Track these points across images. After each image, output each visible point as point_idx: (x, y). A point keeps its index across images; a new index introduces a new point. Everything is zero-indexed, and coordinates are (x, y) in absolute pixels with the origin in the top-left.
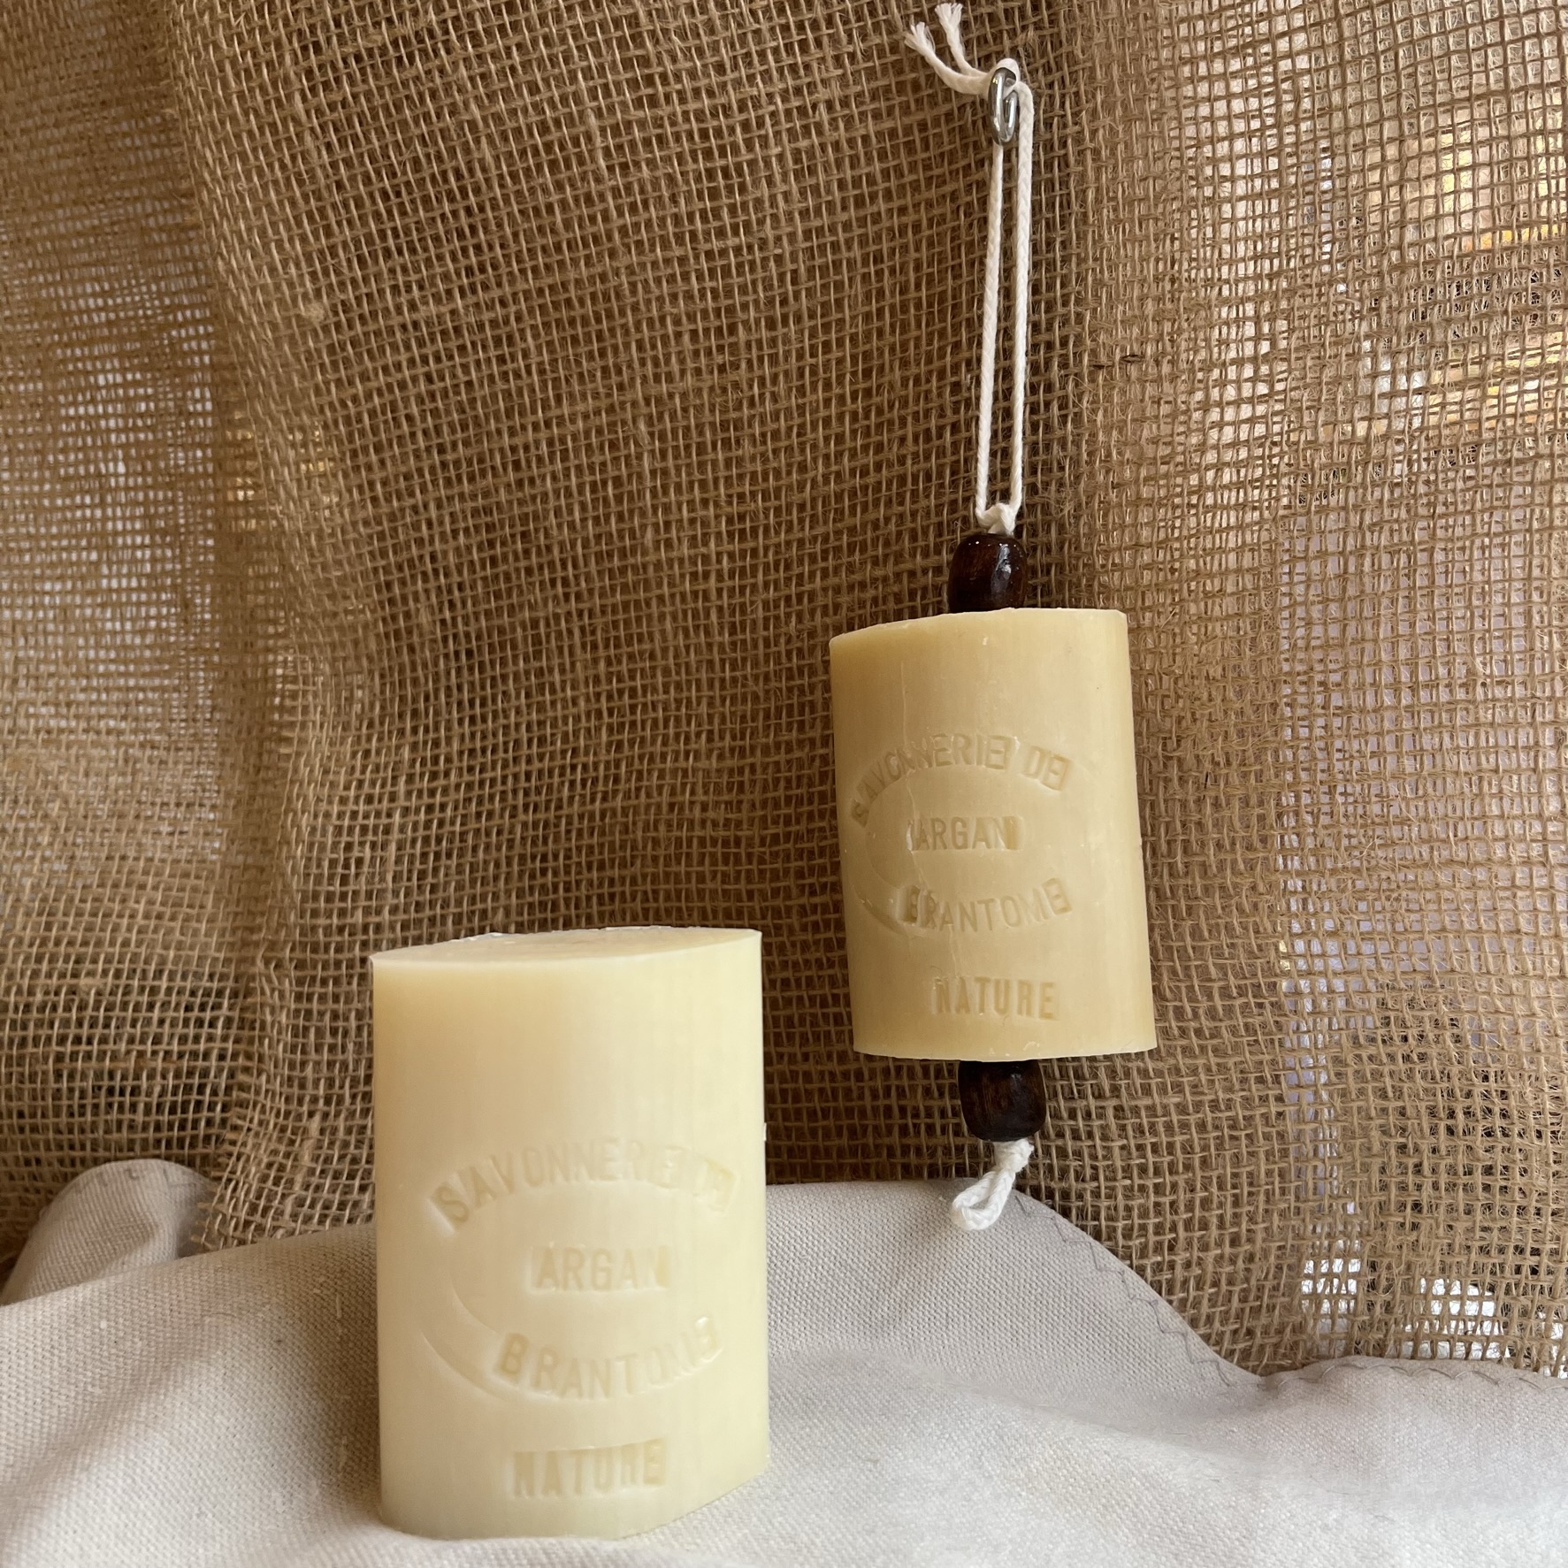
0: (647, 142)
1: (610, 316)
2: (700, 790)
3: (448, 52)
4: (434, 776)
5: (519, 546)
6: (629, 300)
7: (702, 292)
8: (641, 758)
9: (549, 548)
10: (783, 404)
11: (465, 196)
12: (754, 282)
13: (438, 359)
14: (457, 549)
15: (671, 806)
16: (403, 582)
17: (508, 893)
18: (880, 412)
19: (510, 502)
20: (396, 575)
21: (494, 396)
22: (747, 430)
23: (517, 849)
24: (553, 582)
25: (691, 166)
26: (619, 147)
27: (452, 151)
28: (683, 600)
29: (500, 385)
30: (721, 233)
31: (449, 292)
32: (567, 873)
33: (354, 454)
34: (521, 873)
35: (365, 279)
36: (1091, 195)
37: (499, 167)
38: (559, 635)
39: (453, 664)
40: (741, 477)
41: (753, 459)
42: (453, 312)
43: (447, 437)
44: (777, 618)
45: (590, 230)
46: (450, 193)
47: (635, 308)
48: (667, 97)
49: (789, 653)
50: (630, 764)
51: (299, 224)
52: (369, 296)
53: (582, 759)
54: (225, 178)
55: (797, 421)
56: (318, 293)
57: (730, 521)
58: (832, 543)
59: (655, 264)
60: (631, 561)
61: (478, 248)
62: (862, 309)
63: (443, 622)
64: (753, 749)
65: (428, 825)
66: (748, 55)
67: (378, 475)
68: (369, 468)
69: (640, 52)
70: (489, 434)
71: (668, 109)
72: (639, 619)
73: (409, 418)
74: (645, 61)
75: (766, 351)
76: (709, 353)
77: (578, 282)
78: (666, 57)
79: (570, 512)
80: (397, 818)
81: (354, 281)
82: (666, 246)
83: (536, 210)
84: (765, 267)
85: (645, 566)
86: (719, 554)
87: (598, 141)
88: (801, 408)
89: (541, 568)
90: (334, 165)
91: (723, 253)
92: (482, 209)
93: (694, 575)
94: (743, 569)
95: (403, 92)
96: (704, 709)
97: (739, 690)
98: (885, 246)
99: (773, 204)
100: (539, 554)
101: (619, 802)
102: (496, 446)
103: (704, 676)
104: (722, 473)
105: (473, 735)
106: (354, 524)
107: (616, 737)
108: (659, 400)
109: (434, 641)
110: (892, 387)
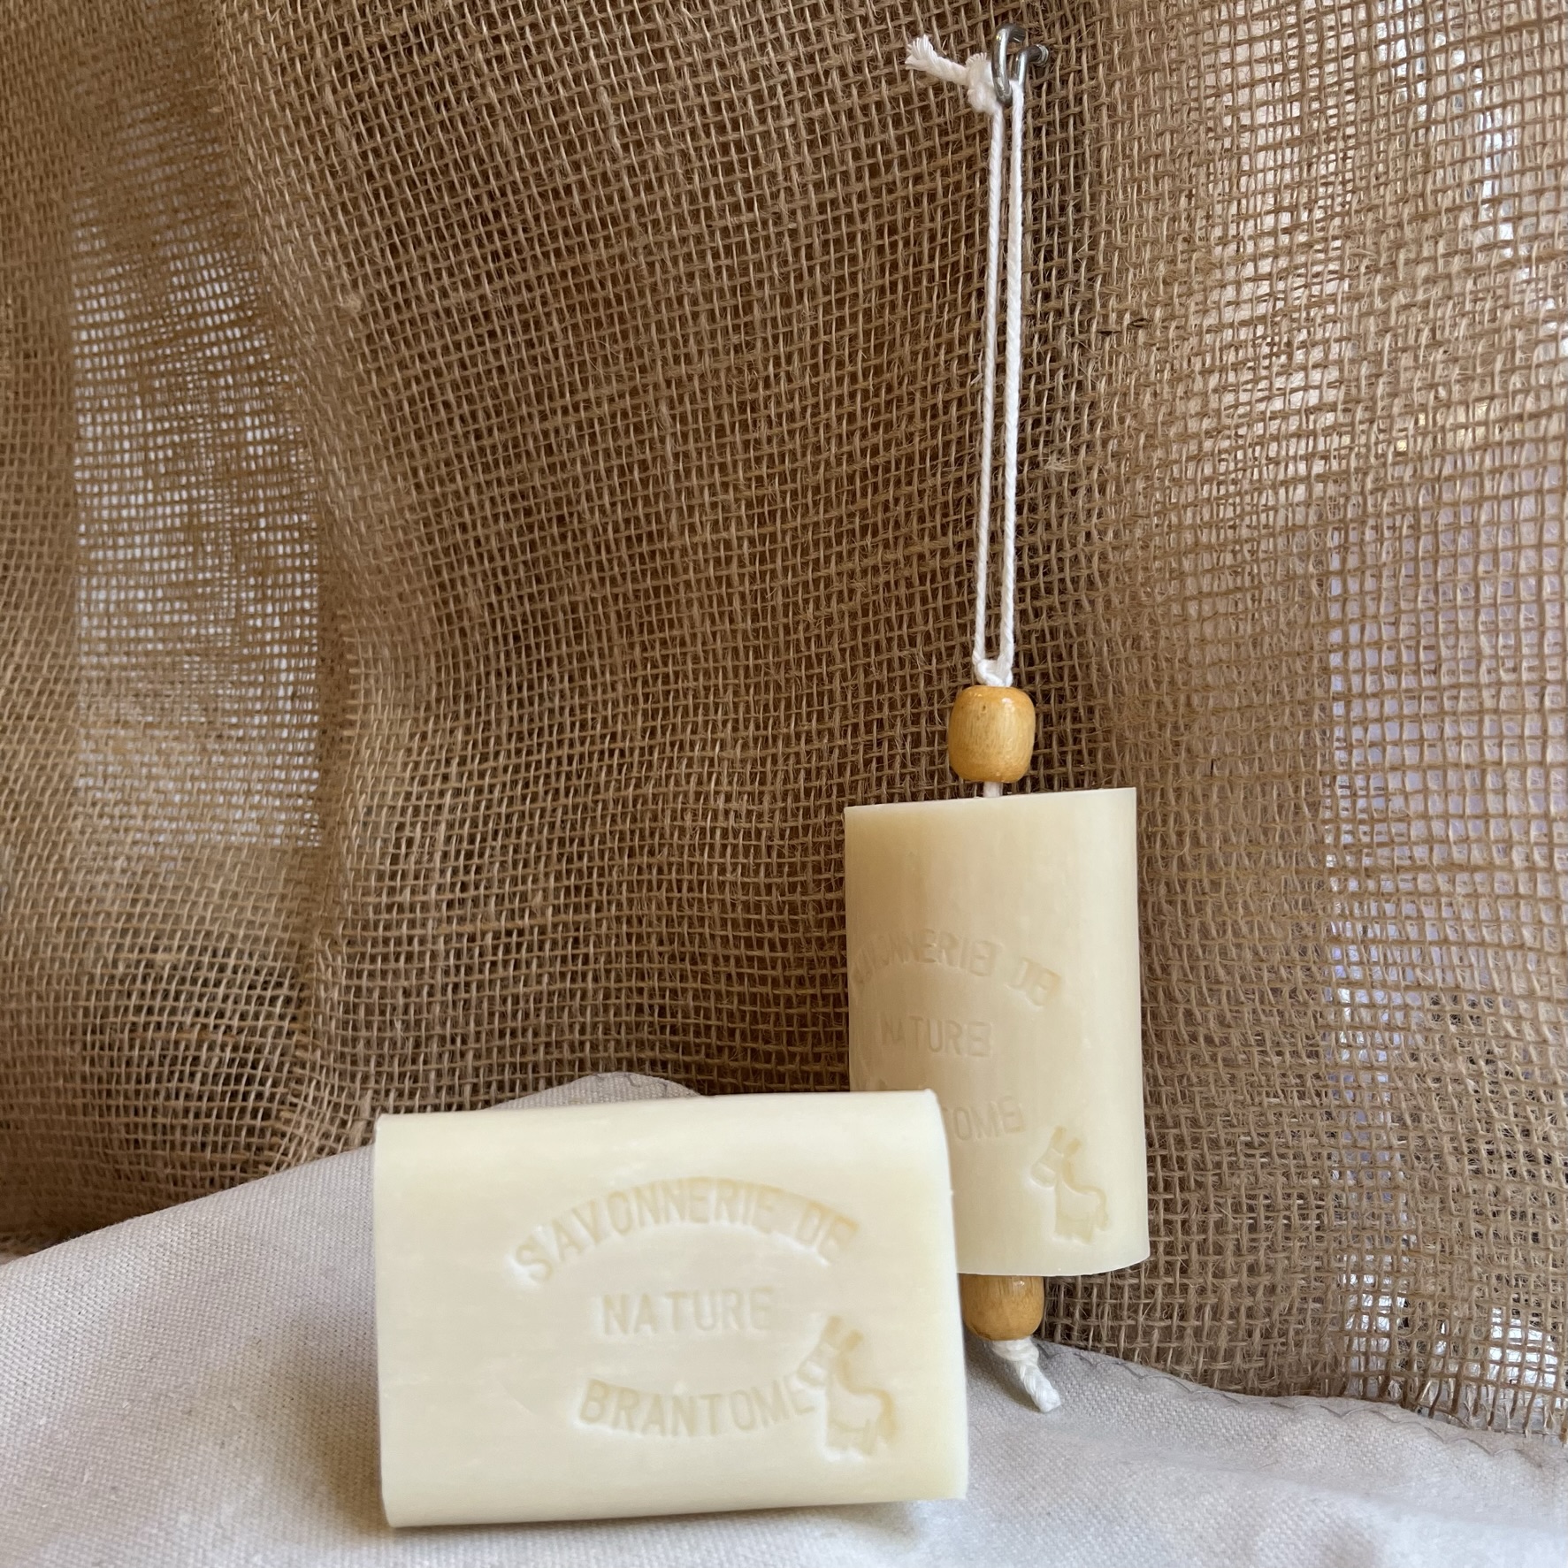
0: (660, 120)
1: (630, 298)
2: (725, 780)
3: (465, 36)
4: (484, 758)
5: (555, 530)
6: (648, 281)
7: (718, 270)
8: (672, 744)
9: (583, 532)
10: (796, 384)
11: (487, 180)
12: (769, 258)
13: (470, 346)
14: (498, 534)
15: (698, 795)
16: (451, 567)
17: (547, 875)
18: (889, 389)
19: (544, 487)
20: (443, 560)
21: (524, 381)
22: (763, 412)
23: (558, 833)
24: (588, 565)
25: (704, 141)
26: (633, 126)
27: (471, 136)
28: (708, 586)
29: (529, 370)
30: (736, 209)
31: (477, 278)
32: (602, 857)
33: (397, 442)
34: (560, 856)
35: (399, 269)
36: (1105, 153)
37: (517, 150)
38: (597, 621)
39: (502, 648)
40: (758, 460)
41: (769, 440)
42: (482, 298)
43: (482, 423)
44: (796, 604)
45: (607, 210)
46: (472, 177)
47: (654, 289)
48: (679, 70)
49: (808, 640)
50: (663, 751)
51: (334, 216)
52: (403, 284)
53: (619, 744)
54: (266, 173)
55: (811, 401)
56: (355, 284)
57: (749, 505)
58: (846, 526)
59: (671, 244)
60: (658, 546)
61: (502, 233)
62: (875, 282)
63: (491, 605)
64: (775, 738)
65: (476, 808)
66: (759, 22)
67: (420, 462)
68: (411, 455)
69: (649, 26)
70: (522, 419)
71: (680, 83)
72: (669, 605)
73: (447, 405)
74: (654, 36)
75: (781, 330)
76: (725, 331)
77: (599, 264)
78: (675, 30)
79: (600, 496)
80: (448, 799)
81: (388, 271)
82: (682, 224)
83: (555, 191)
84: (779, 242)
85: (672, 551)
86: (740, 539)
87: (612, 119)
88: (815, 387)
89: (577, 551)
90: (364, 156)
91: (739, 228)
92: (504, 194)
93: (717, 561)
94: (763, 554)
95: (423, 79)
96: (730, 697)
97: (762, 679)
98: (900, 216)
99: (787, 177)
100: (575, 539)
101: (649, 789)
102: (528, 430)
103: (729, 664)
104: (740, 456)
105: (521, 719)
106: (401, 511)
107: (651, 723)
108: (679, 383)
109: (483, 625)
110: (902, 363)
